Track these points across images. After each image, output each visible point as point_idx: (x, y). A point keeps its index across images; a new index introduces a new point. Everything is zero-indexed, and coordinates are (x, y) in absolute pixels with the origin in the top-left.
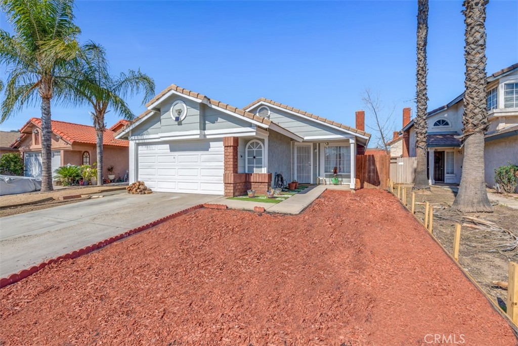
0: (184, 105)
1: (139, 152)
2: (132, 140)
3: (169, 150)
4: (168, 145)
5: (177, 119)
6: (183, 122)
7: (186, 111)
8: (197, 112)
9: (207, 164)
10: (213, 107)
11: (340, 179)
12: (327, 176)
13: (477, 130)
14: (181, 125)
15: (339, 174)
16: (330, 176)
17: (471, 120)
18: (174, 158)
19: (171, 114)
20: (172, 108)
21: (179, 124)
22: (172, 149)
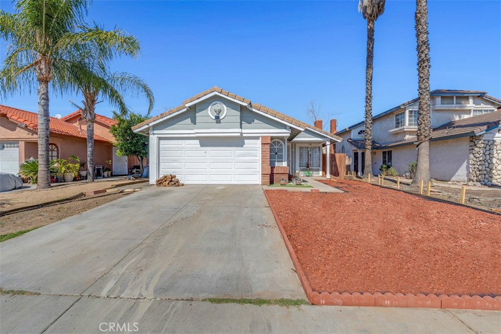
0: (224, 106)
1: (161, 146)
2: (154, 134)
3: (199, 145)
4: (198, 141)
5: (217, 118)
6: (221, 121)
7: (225, 112)
8: (239, 113)
9: (242, 158)
10: (254, 110)
11: (311, 172)
12: (301, 170)
13: (427, 139)
14: (220, 123)
15: (310, 168)
16: (303, 170)
17: (423, 134)
18: (205, 152)
19: (210, 112)
20: (210, 107)
21: (217, 123)
22: (202, 145)
